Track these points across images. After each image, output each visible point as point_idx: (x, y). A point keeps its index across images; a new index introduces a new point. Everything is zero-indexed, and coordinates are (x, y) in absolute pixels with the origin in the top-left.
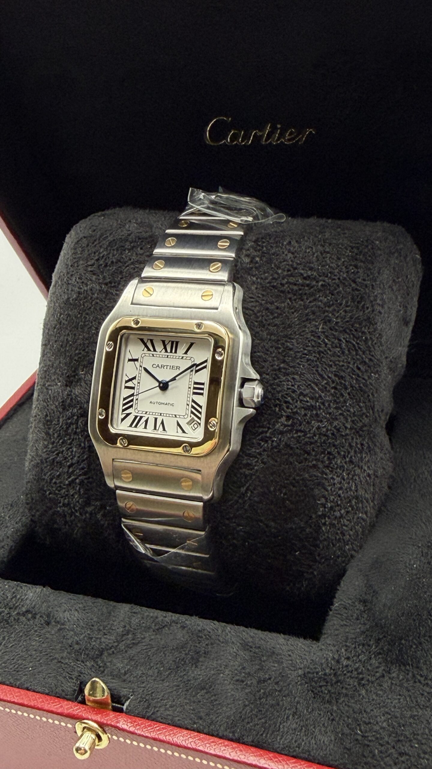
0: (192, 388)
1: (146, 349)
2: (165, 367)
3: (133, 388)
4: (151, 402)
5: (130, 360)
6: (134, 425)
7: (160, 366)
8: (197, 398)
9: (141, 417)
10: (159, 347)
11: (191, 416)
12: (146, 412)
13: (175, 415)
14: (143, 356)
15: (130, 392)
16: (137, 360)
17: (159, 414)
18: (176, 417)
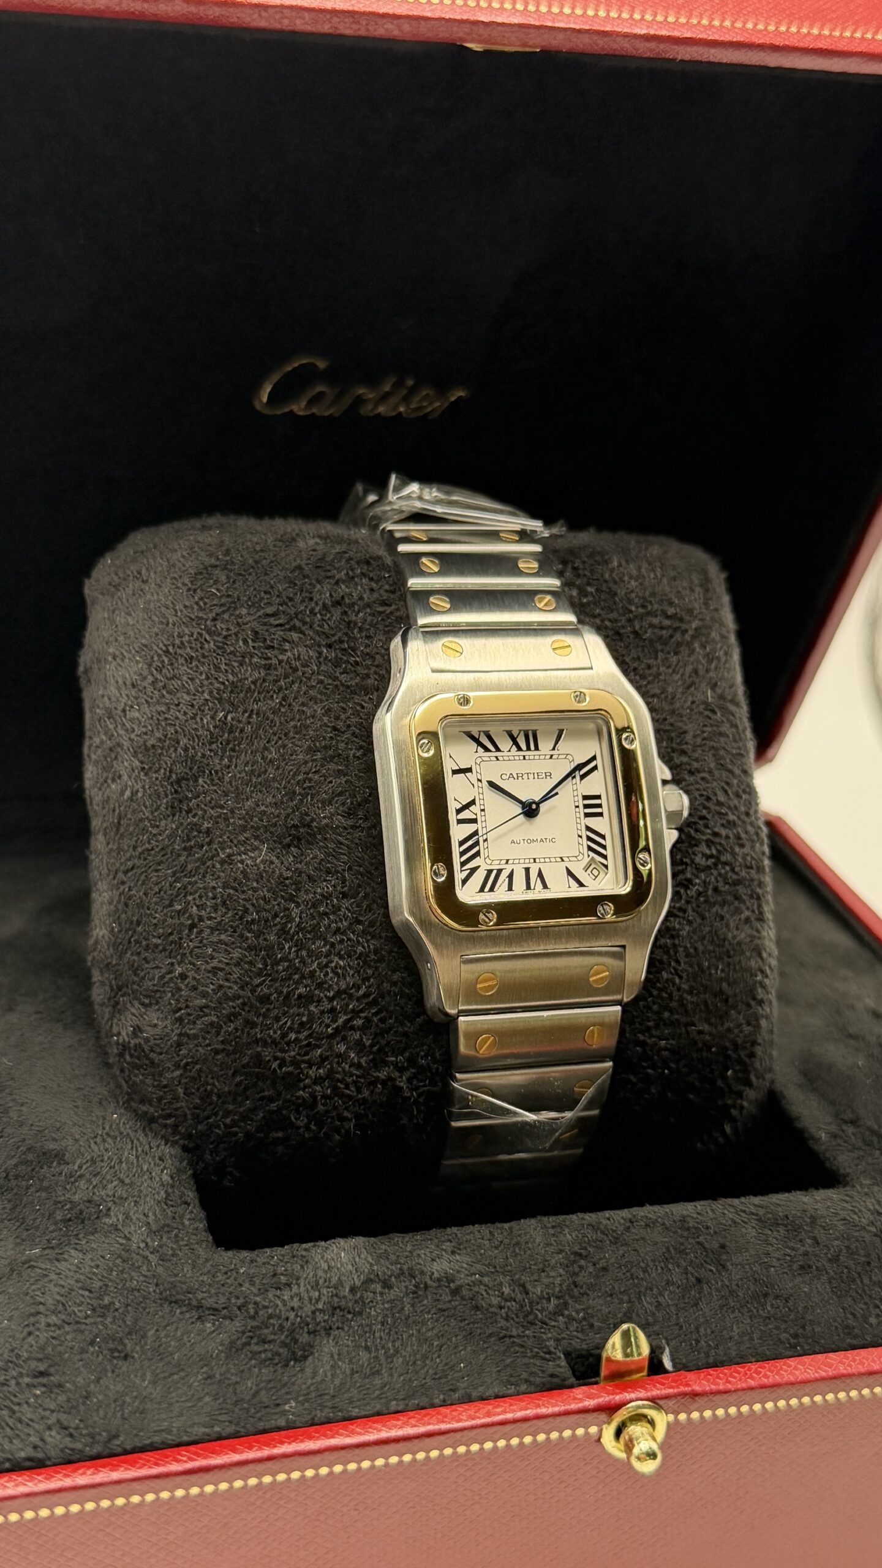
0: (581, 806)
1: (481, 750)
2: (525, 776)
3: (474, 821)
4: (514, 842)
5: (458, 772)
6: (487, 888)
7: (515, 776)
8: (594, 823)
9: (500, 872)
10: (505, 744)
11: (589, 856)
12: (507, 861)
13: (561, 858)
14: (478, 761)
15: (470, 829)
16: (469, 770)
17: (532, 861)
18: (563, 860)
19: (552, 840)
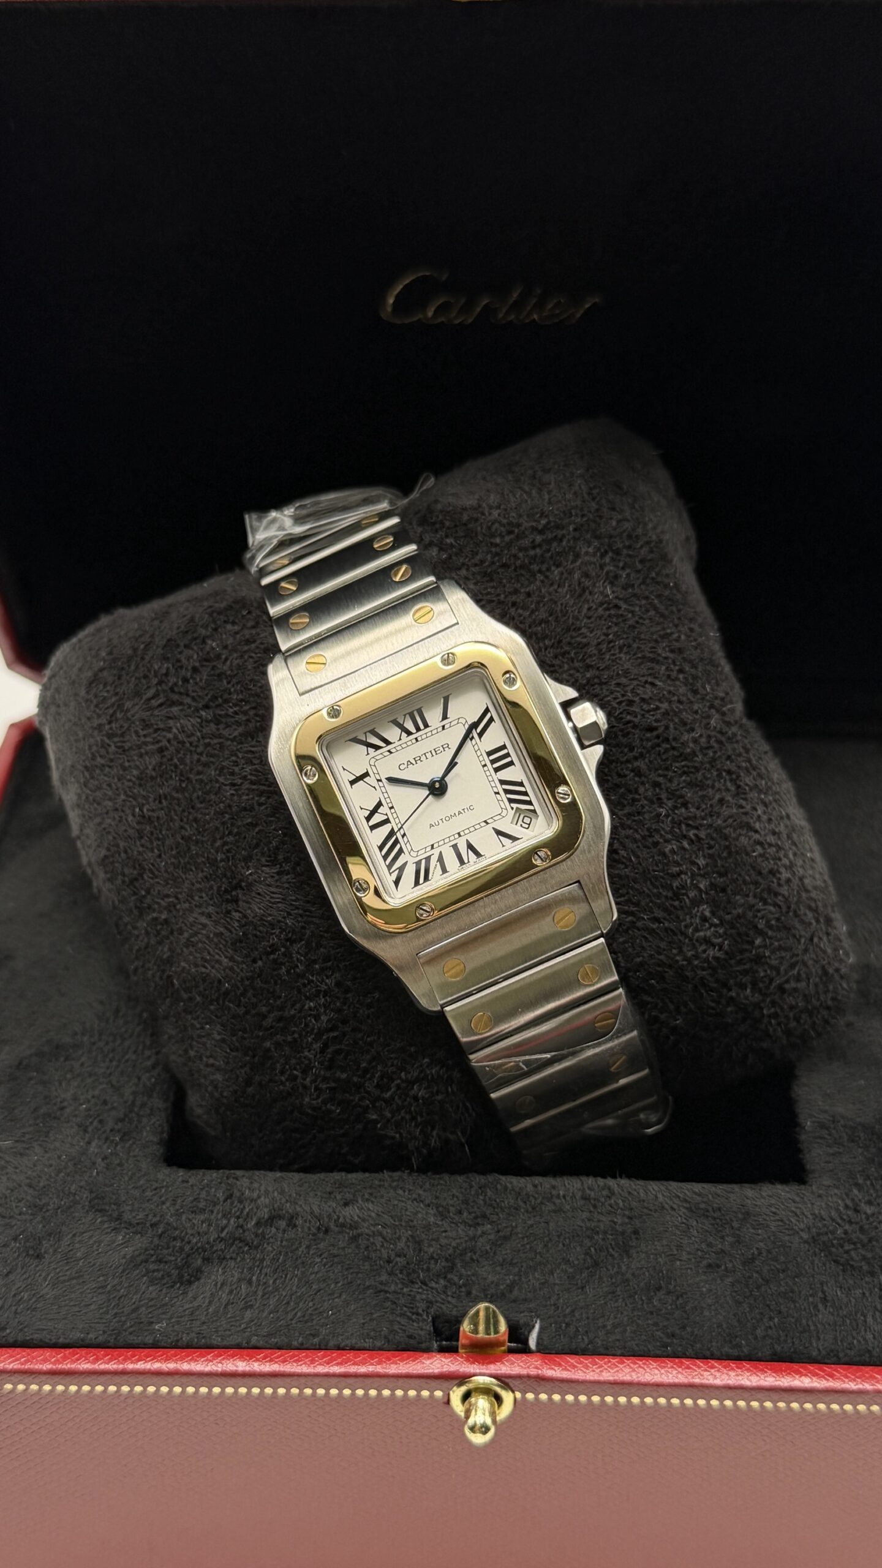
0: (489, 764)
1: (371, 750)
2: (423, 758)
3: (387, 821)
4: (431, 826)
5: (352, 783)
6: (422, 880)
7: (414, 762)
8: (507, 774)
9: (428, 859)
10: (392, 733)
11: (512, 808)
12: (432, 846)
13: (485, 822)
14: (372, 763)
15: (385, 830)
16: (366, 774)
17: (457, 836)
18: (487, 823)
19: (470, 808)
